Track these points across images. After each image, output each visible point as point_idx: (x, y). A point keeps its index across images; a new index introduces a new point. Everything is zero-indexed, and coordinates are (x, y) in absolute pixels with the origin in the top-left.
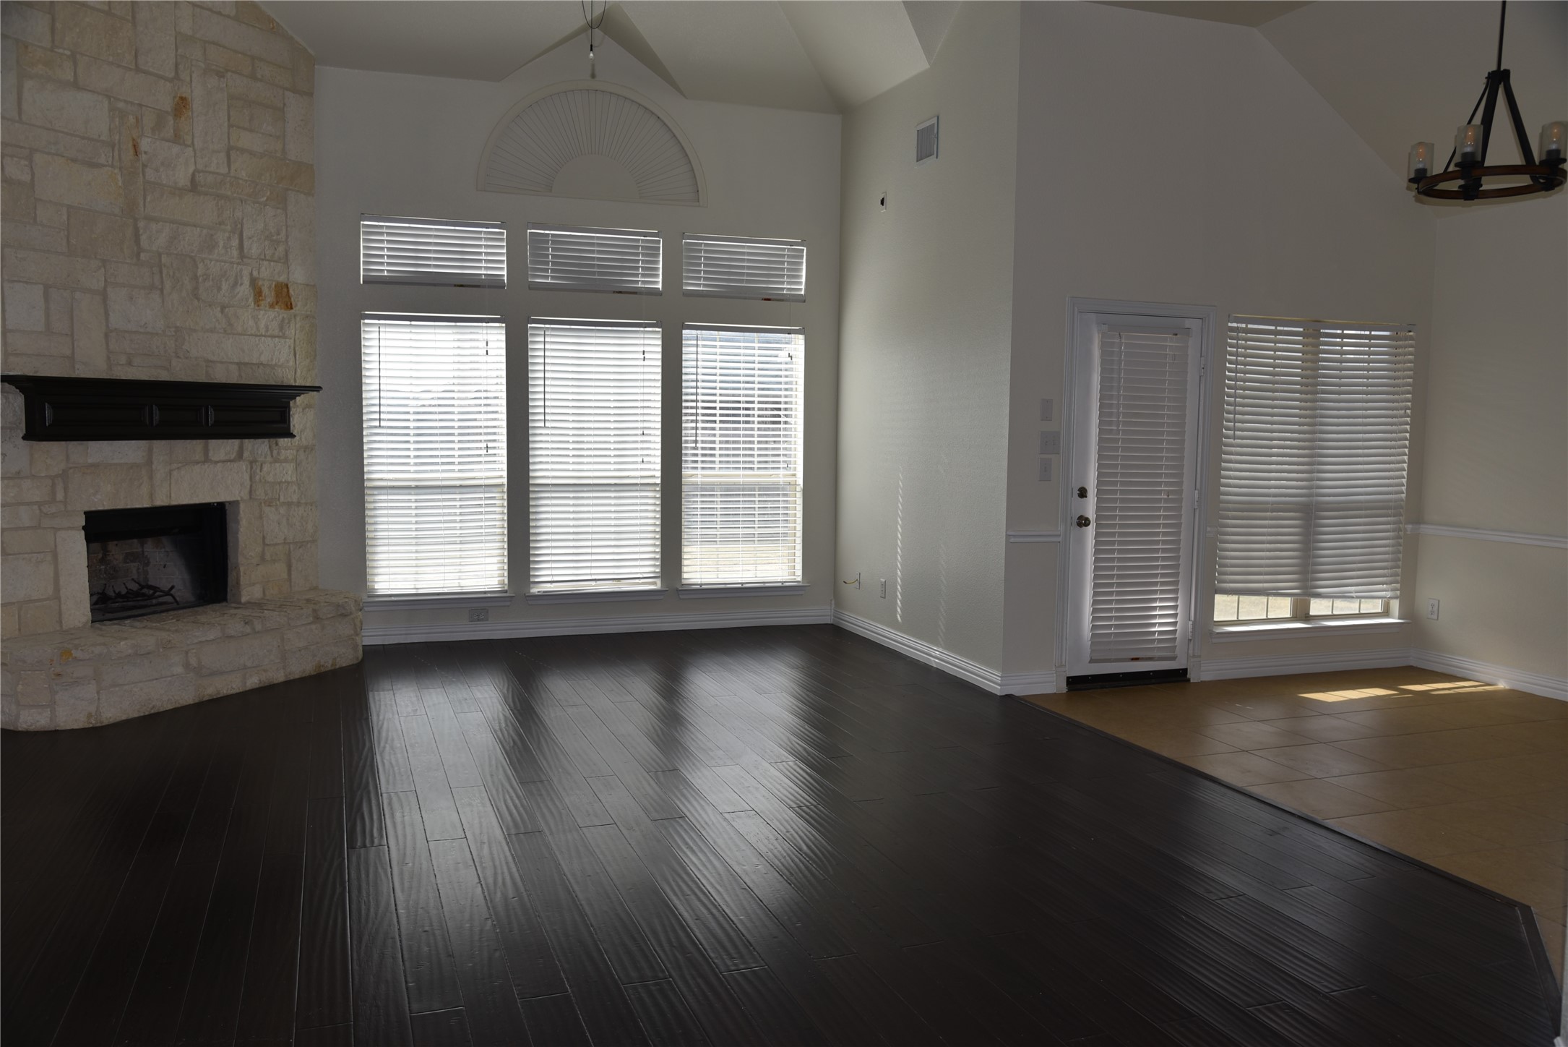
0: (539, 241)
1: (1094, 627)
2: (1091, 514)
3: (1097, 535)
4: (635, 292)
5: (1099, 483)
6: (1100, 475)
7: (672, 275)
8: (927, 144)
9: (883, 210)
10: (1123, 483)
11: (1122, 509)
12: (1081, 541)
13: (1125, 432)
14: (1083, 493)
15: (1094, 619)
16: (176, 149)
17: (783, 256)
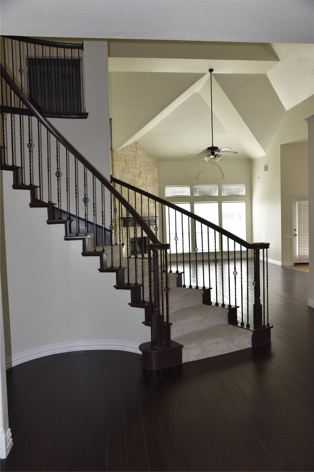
0: (196, 188)
1: (299, 254)
2: (297, 234)
3: (299, 237)
4: (213, 197)
5: (299, 228)
6: (299, 227)
7: (220, 193)
8: (266, 168)
9: (259, 179)
10: (303, 228)
11: (303, 233)
12: (296, 239)
13: (303, 219)
14: (296, 230)
15: (299, 253)
16: (140, 179)
17: (240, 188)
